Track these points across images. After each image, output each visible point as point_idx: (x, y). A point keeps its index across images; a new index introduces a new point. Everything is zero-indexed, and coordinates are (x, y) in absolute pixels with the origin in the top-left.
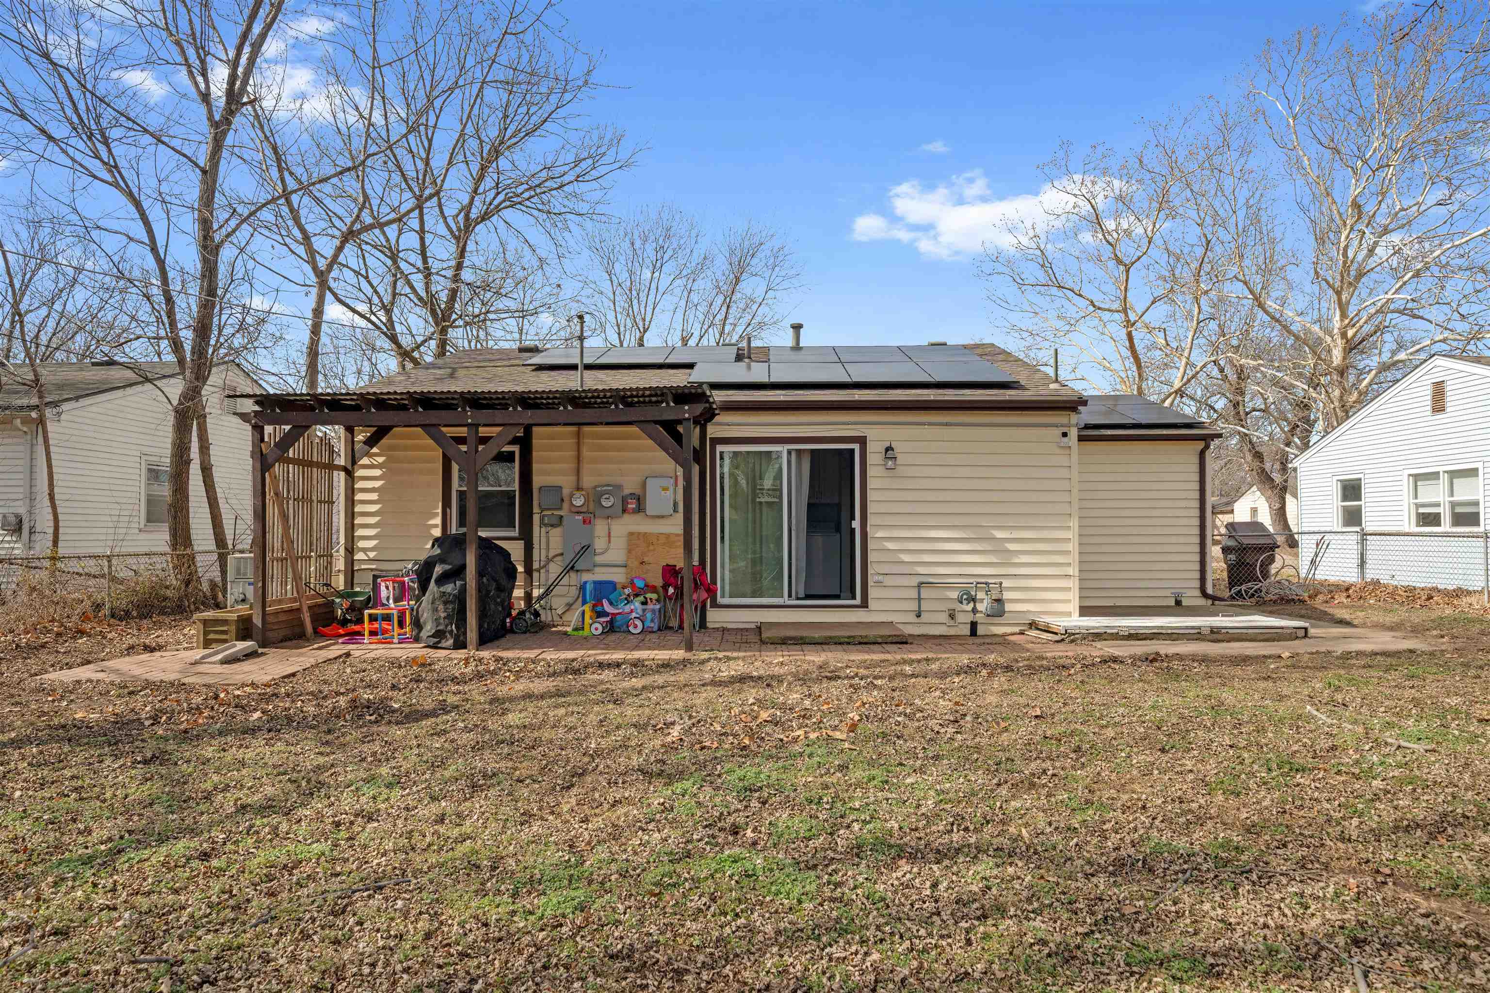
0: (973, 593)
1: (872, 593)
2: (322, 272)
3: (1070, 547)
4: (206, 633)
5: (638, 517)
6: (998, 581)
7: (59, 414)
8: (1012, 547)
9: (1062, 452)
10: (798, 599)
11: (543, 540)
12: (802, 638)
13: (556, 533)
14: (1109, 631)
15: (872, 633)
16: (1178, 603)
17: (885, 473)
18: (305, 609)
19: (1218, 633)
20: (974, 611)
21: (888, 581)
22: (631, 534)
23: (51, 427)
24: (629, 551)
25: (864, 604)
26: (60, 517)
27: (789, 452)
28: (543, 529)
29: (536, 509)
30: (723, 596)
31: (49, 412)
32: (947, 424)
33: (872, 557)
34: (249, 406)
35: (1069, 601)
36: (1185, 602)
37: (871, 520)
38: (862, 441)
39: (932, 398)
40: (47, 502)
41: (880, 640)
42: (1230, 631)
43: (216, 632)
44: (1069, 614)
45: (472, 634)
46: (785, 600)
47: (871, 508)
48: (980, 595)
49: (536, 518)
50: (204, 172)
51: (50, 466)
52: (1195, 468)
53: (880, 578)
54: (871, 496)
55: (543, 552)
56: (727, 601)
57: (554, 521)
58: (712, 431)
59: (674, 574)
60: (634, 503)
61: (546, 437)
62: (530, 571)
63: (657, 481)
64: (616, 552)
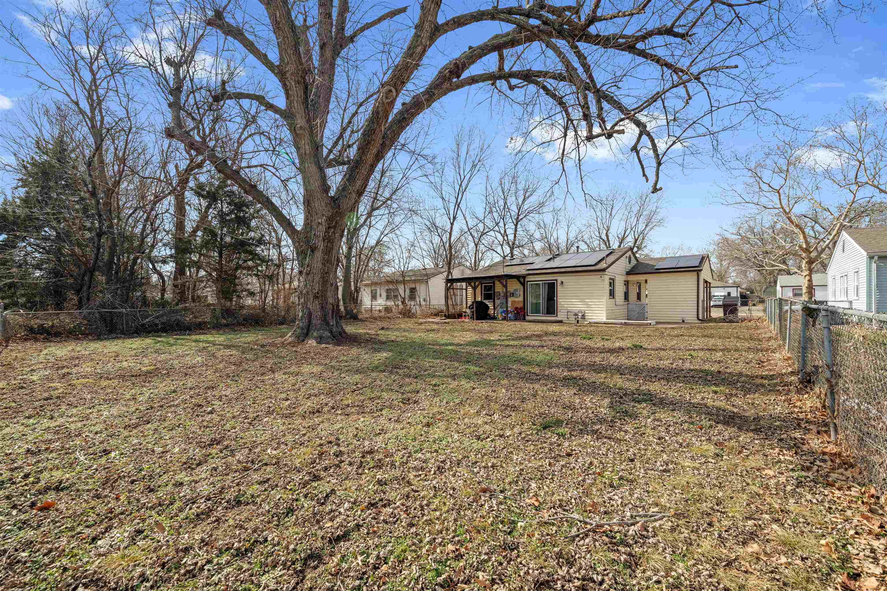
0: (578, 314)
1: (558, 313)
3: (603, 303)
6: (584, 311)
8: (590, 303)
10: (544, 314)
12: (535, 322)
15: (549, 321)
17: (561, 287)
18: (457, 313)
20: (578, 318)
21: (562, 311)
23: (429, 282)
25: (557, 316)
26: (431, 298)
27: (543, 284)
30: (529, 313)
31: (429, 280)
33: (558, 306)
35: (603, 316)
36: (686, 321)
37: (558, 298)
38: (557, 281)
40: (428, 296)
44: (603, 319)
46: (541, 314)
47: (558, 295)
48: (580, 314)
51: (429, 289)
52: (696, 280)
53: (560, 310)
54: (558, 293)
58: (527, 280)
59: (516, 308)
60: (512, 295)
61: (497, 283)
62: (494, 308)
63: (516, 290)
64: (509, 304)
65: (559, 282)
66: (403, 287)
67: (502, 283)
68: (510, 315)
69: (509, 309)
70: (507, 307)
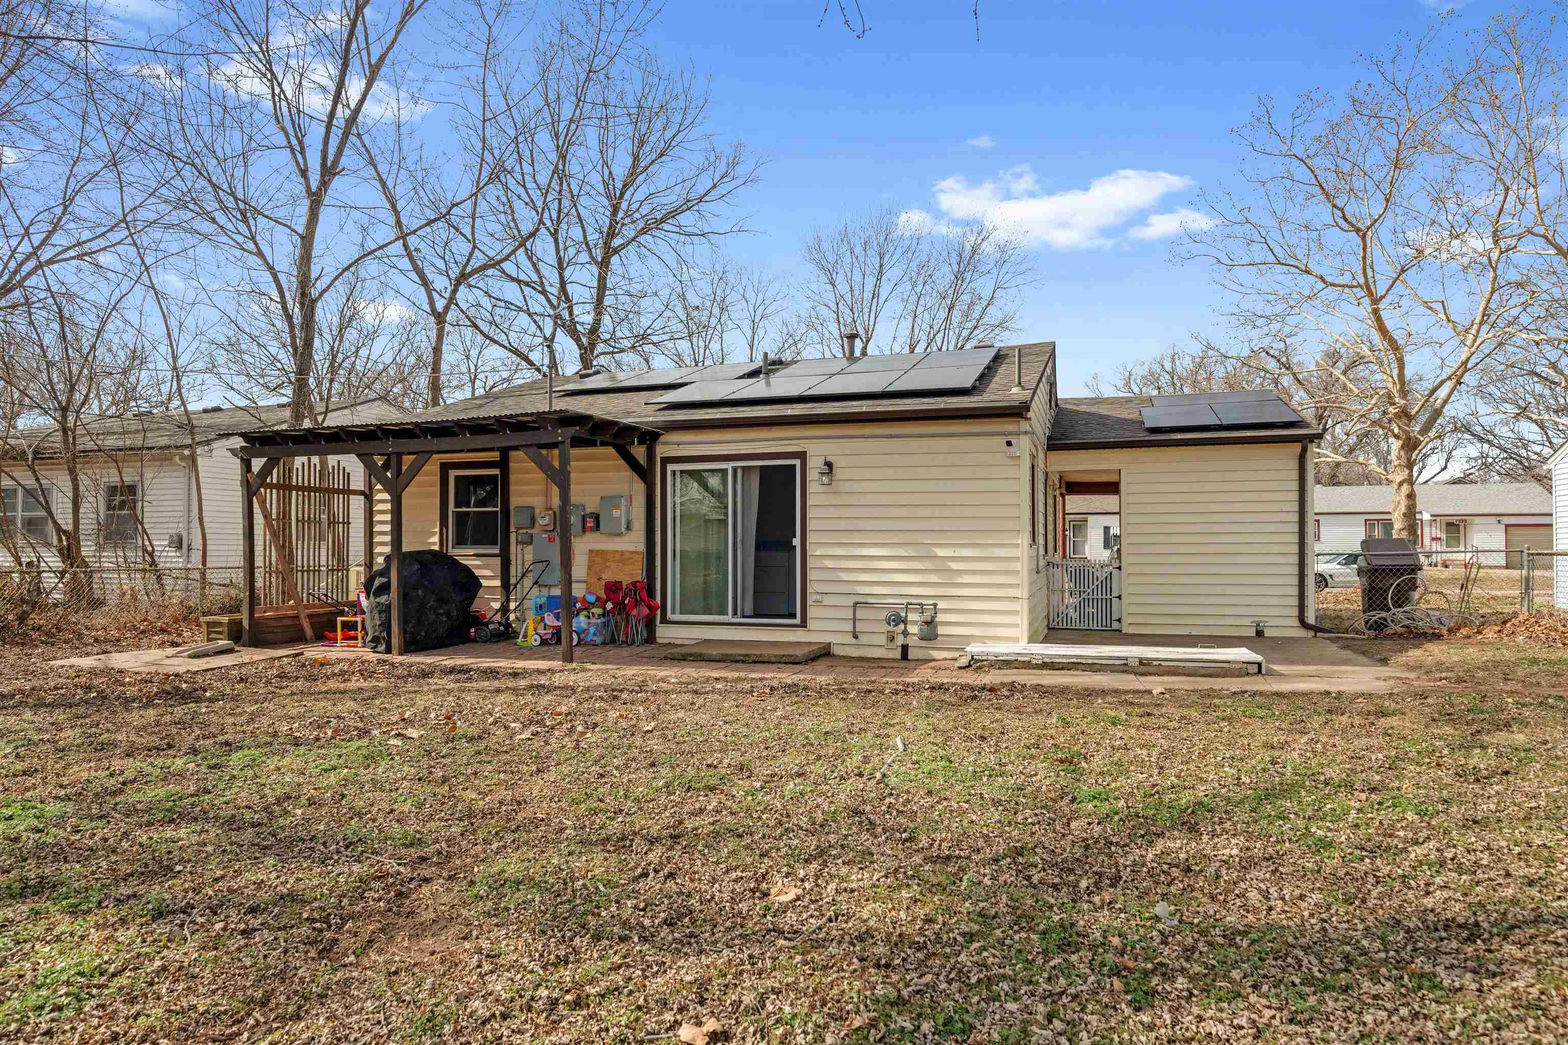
0: (903, 615)
1: (812, 612)
2: (439, 314)
3: (1017, 566)
4: (208, 634)
5: (596, 536)
6: (931, 602)
7: (211, 451)
8: (954, 565)
9: (1011, 462)
10: (744, 617)
11: (519, 556)
12: (700, 655)
13: (529, 549)
14: (1020, 659)
15: (766, 652)
16: (1260, 633)
17: (822, 489)
18: (302, 616)
19: (1149, 665)
20: (905, 633)
21: (827, 600)
22: (591, 551)
23: (200, 461)
24: (589, 568)
25: (804, 624)
26: (208, 537)
27: (735, 470)
28: (519, 547)
29: (512, 529)
30: (673, 613)
31: (199, 450)
32: (890, 436)
33: (811, 575)
34: (238, 442)
35: (1017, 626)
36: (1268, 633)
37: (811, 538)
38: (802, 456)
39: (864, 409)
40: (198, 525)
41: (773, 659)
42: (1163, 663)
43: (216, 632)
44: (1016, 640)
45: (395, 641)
46: (729, 618)
47: (811, 525)
48: (912, 617)
49: (513, 537)
50: (302, 237)
51: (199, 495)
52: (1295, 475)
53: (818, 597)
54: (811, 513)
55: (519, 568)
56: (677, 617)
57: (527, 539)
58: (661, 451)
59: (613, 588)
60: (592, 522)
61: (519, 461)
62: (506, 586)
63: (610, 501)
64: (579, 570)
65: (815, 464)
66: (63, 481)
67: (545, 466)
68: (581, 621)
69: (578, 591)
70: (568, 582)
